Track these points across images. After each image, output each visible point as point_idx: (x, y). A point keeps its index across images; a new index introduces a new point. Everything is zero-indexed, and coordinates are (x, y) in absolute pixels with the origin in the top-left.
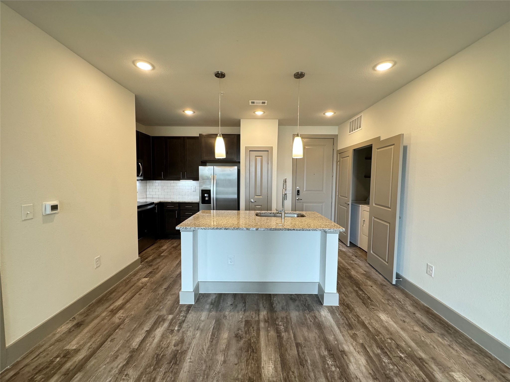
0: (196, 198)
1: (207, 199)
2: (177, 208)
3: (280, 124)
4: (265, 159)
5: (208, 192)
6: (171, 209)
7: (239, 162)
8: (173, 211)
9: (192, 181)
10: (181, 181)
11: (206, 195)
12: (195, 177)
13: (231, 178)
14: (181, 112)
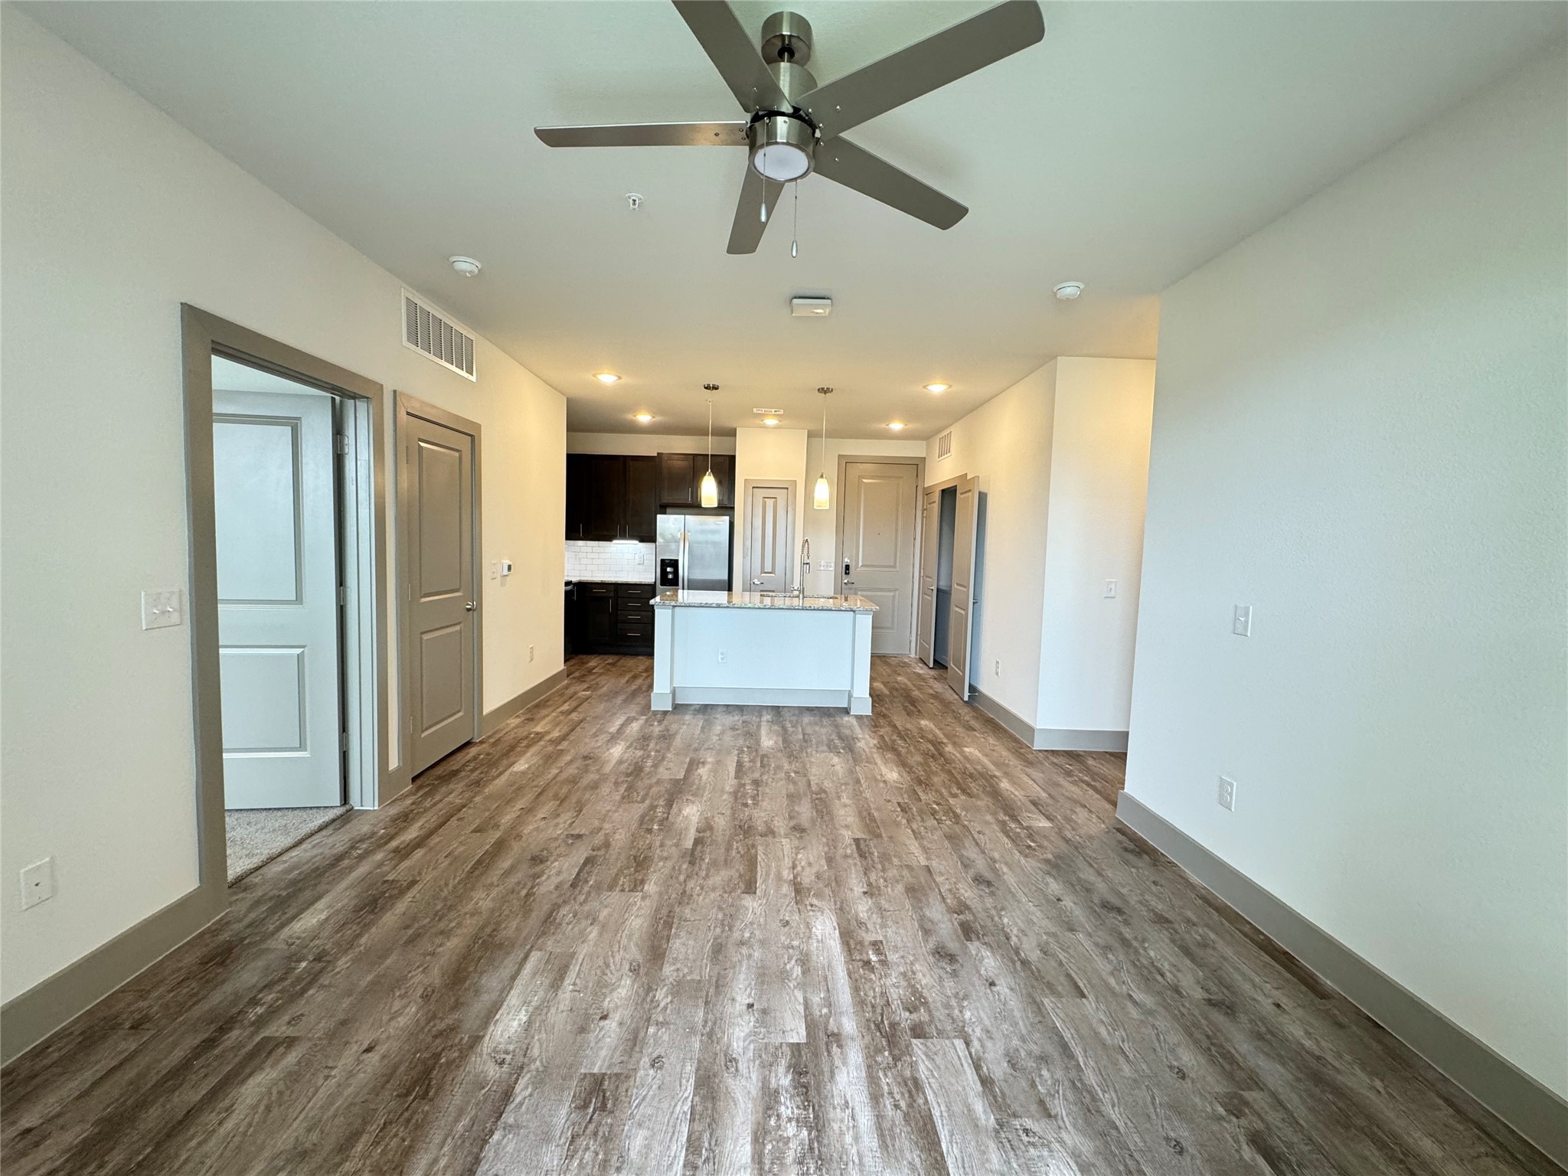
0: (648, 575)
1: (670, 576)
2: (612, 594)
3: (811, 435)
4: (781, 504)
5: (674, 564)
6: (599, 595)
7: (733, 508)
8: (603, 599)
9: (637, 542)
10: (615, 541)
11: (669, 569)
12: (648, 536)
13: (716, 538)
14: (630, 417)
